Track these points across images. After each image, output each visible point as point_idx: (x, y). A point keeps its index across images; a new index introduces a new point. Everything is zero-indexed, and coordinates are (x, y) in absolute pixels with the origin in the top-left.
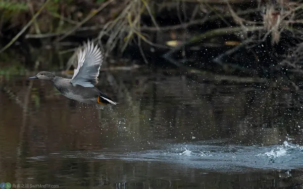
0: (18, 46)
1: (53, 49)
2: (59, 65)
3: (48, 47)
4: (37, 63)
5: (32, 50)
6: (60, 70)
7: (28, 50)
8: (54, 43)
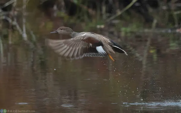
0: (138, 7)
1: (169, 10)
2: (174, 24)
3: (165, 8)
4: (155, 21)
5: (151, 10)
6: (176, 28)
7: (147, 10)
8: (170, 4)
